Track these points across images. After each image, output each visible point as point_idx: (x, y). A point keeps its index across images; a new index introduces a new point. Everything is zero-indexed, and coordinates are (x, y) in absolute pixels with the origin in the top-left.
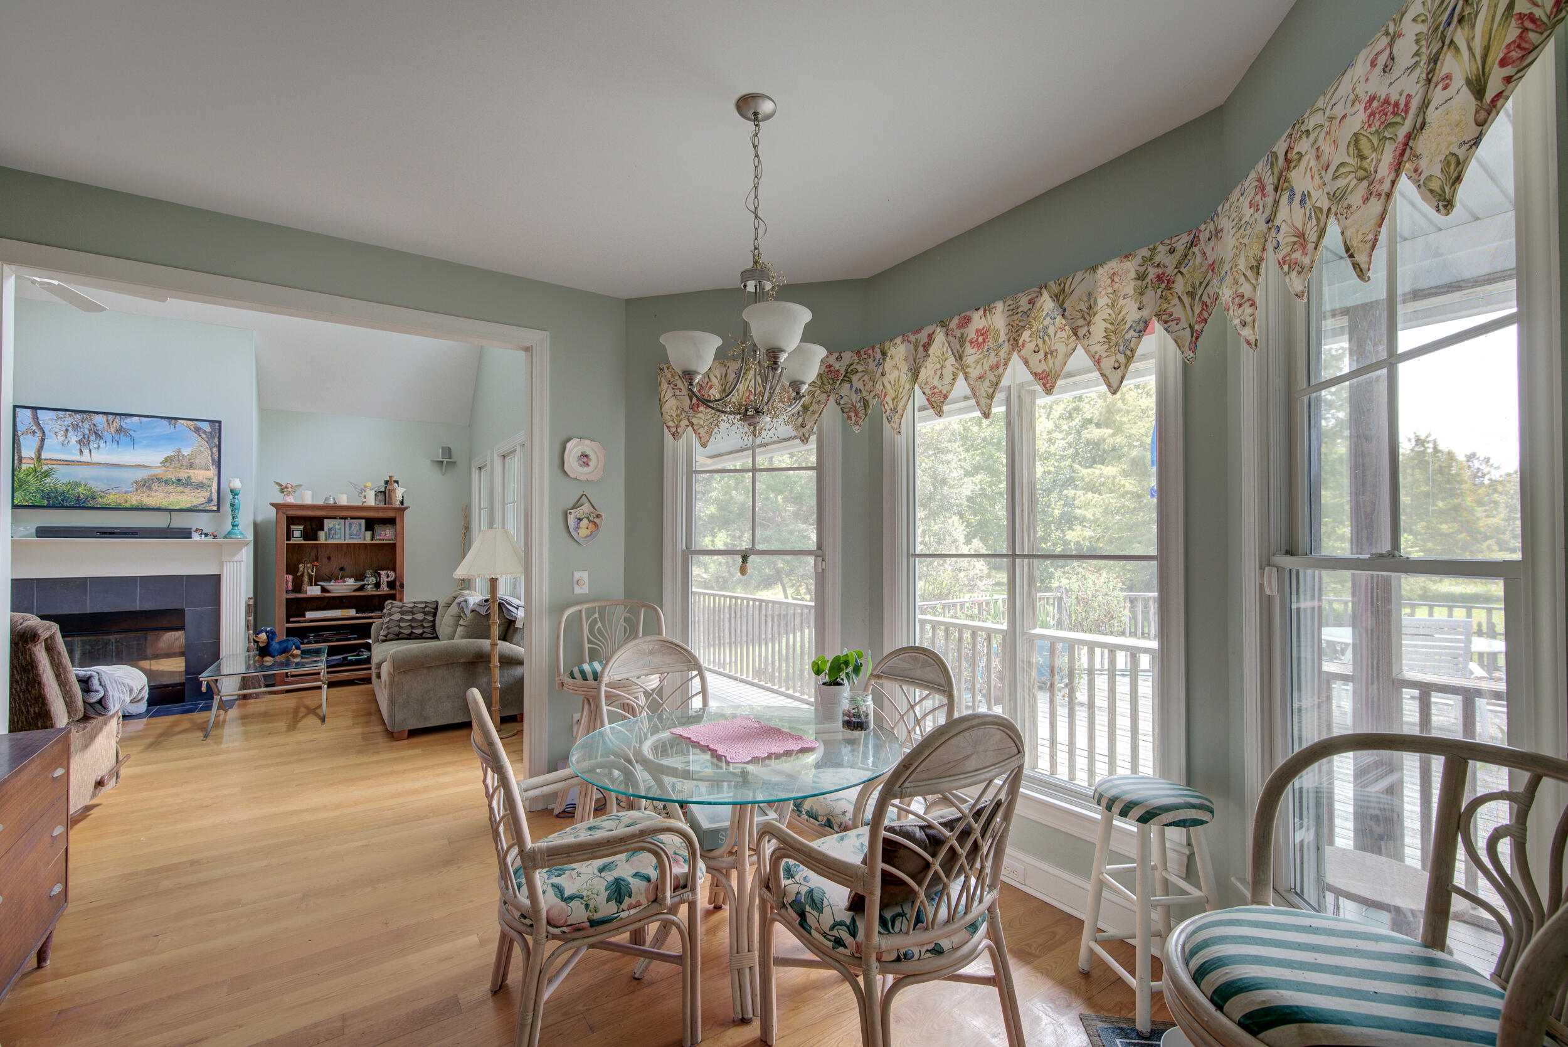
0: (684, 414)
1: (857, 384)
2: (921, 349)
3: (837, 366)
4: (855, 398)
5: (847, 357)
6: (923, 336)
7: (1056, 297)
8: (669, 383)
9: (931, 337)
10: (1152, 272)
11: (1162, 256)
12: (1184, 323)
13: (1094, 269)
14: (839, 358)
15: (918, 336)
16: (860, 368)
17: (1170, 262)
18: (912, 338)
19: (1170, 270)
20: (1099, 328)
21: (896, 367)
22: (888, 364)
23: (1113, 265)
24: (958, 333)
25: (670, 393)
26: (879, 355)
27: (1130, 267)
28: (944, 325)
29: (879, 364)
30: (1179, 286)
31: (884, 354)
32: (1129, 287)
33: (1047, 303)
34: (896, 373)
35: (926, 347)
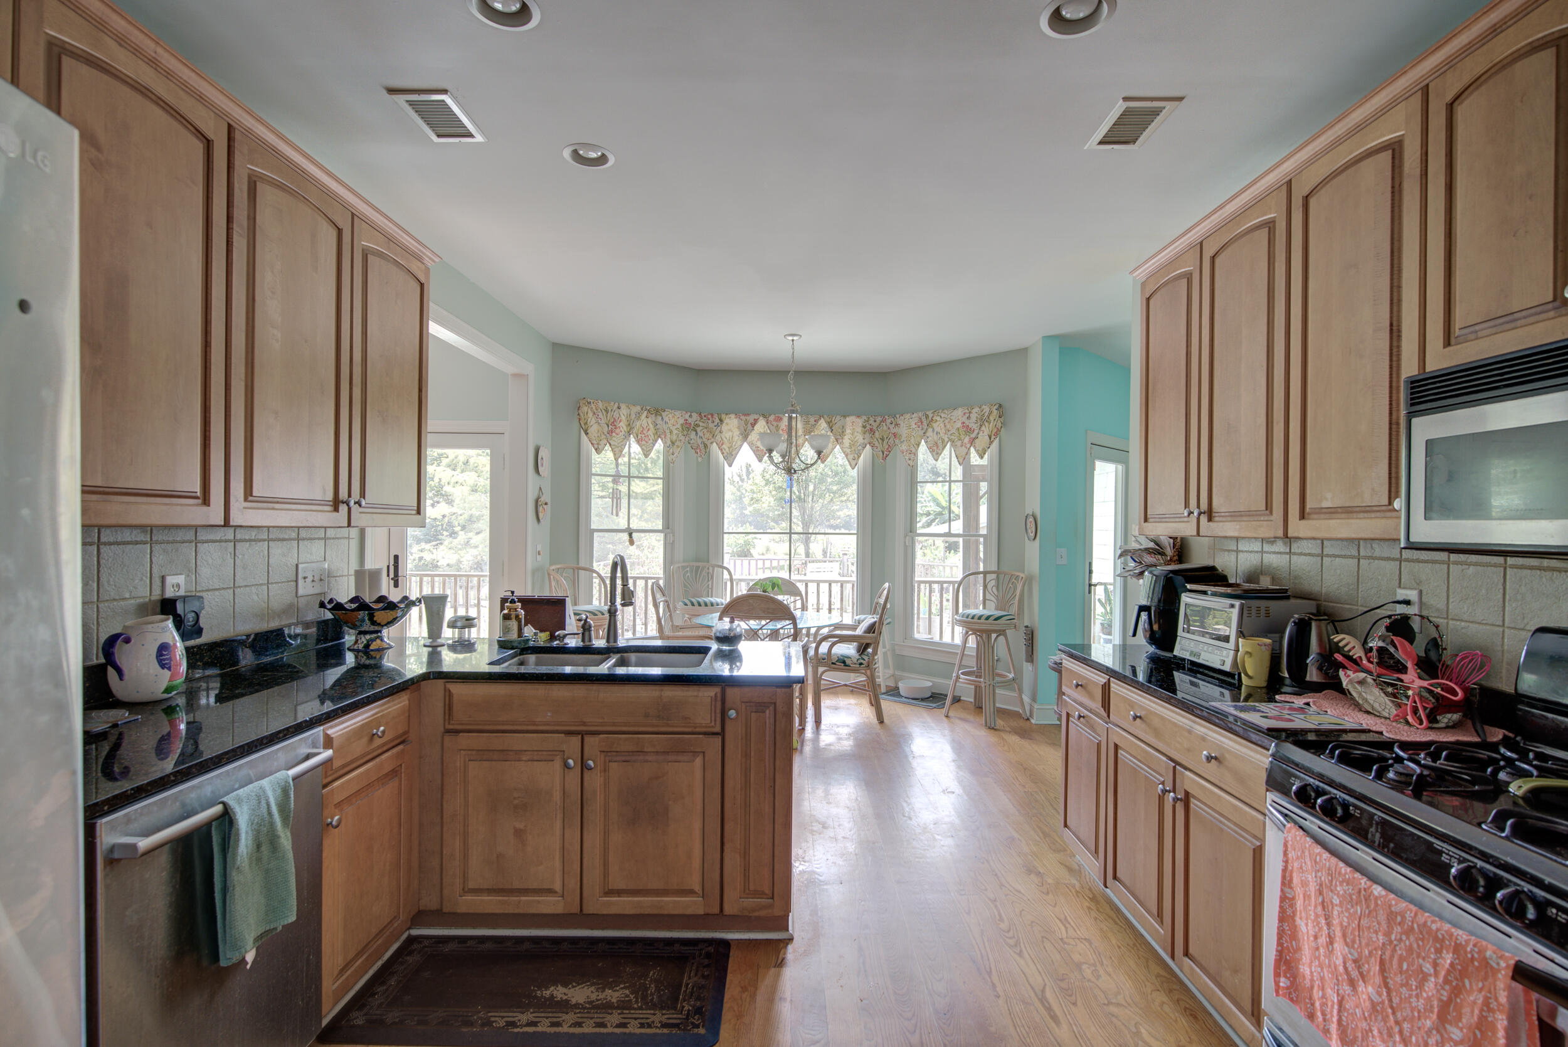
0: (603, 436)
1: (700, 434)
2: (749, 425)
3: (690, 420)
4: (699, 441)
5: (695, 415)
6: (751, 418)
7: (829, 423)
8: (594, 414)
9: (756, 421)
10: (868, 427)
11: (871, 422)
12: (879, 449)
13: (845, 417)
14: (691, 416)
15: (748, 418)
16: (701, 424)
17: (875, 425)
18: (743, 417)
19: (875, 428)
20: (846, 441)
21: (730, 430)
22: (724, 427)
23: (853, 418)
24: (775, 423)
25: (593, 421)
26: (717, 421)
27: (860, 422)
28: (764, 416)
29: (717, 426)
30: (877, 434)
31: (721, 420)
32: (860, 429)
33: (823, 424)
34: (730, 434)
35: (753, 425)
